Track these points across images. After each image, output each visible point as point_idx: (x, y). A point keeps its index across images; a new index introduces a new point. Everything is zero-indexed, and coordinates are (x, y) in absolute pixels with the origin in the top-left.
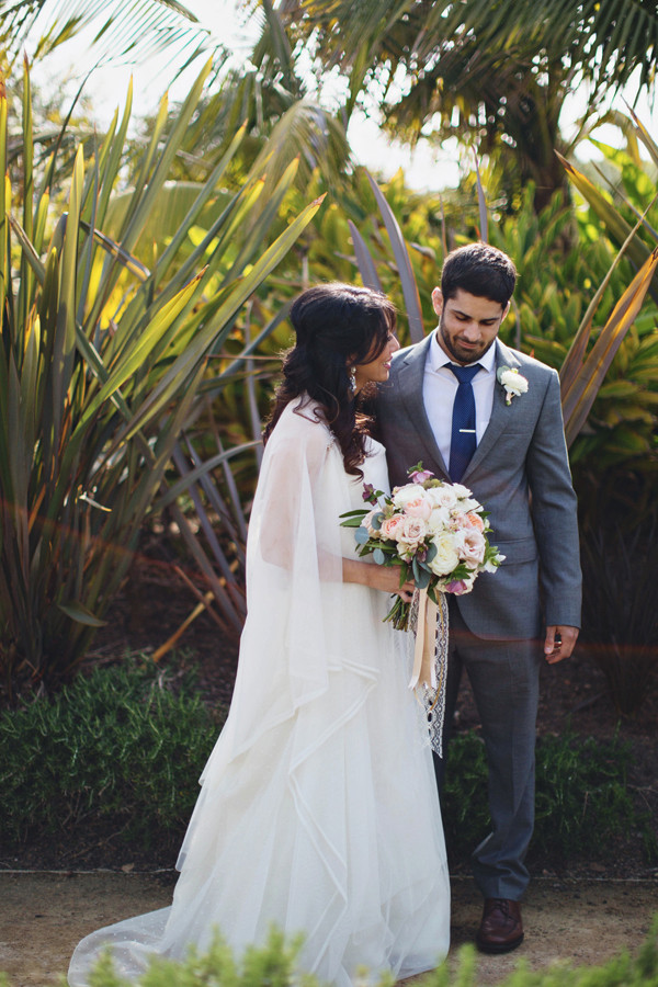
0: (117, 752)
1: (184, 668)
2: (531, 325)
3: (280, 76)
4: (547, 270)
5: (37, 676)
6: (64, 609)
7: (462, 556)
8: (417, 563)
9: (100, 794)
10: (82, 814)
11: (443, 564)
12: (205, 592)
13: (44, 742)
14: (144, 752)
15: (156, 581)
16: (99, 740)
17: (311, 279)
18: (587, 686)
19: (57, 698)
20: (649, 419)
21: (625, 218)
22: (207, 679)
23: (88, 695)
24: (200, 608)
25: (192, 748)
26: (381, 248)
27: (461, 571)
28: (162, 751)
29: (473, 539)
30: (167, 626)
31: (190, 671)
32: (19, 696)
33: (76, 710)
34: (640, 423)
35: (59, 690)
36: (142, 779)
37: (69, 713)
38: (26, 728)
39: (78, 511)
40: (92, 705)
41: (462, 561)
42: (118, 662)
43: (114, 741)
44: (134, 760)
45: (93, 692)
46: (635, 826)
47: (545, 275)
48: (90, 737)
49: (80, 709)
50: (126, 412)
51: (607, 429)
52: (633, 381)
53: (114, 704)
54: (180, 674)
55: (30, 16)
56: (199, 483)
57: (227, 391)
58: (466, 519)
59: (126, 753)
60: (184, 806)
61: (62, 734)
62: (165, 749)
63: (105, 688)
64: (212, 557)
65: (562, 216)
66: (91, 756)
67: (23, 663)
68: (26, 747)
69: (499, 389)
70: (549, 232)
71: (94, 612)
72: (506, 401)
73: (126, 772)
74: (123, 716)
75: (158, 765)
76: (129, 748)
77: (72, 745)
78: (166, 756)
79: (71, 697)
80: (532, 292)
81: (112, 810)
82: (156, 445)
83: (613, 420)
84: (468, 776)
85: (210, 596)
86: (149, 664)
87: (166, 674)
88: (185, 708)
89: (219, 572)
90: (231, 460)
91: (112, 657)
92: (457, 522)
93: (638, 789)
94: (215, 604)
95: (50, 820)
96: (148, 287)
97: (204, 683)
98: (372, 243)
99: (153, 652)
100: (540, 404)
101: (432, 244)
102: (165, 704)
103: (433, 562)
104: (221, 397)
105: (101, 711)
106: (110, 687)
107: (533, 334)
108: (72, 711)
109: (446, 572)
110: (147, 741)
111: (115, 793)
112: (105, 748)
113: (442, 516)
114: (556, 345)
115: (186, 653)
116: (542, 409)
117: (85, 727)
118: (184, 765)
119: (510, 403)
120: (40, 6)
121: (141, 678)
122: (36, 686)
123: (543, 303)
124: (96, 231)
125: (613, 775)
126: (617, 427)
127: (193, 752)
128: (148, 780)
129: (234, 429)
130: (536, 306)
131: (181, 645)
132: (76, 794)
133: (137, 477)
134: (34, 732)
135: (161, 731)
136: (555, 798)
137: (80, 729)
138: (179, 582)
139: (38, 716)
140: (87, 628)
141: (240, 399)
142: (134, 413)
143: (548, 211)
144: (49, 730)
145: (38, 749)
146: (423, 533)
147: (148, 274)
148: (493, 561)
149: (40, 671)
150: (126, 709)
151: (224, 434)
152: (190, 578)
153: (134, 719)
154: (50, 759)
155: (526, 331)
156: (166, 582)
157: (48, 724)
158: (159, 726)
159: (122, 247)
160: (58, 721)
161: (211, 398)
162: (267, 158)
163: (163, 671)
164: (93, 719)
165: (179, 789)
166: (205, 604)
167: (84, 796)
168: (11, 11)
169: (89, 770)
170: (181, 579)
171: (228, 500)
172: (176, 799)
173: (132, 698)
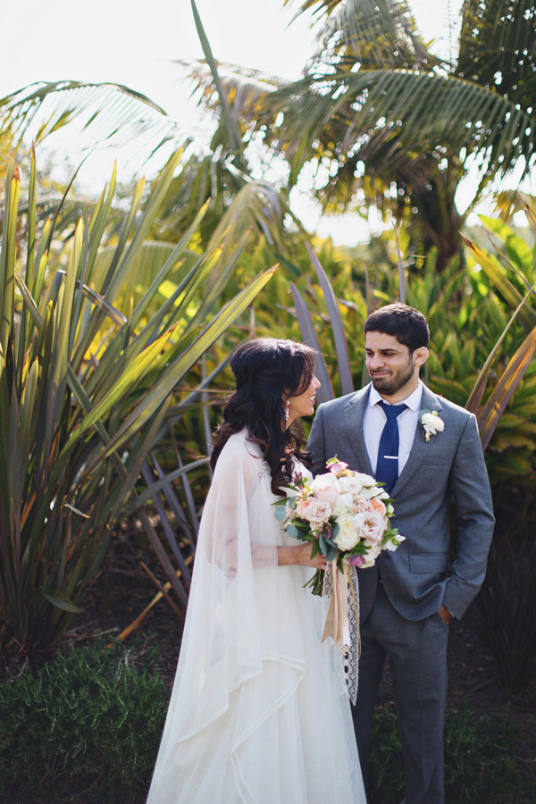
0: (89, 721)
1: (146, 648)
2: (435, 368)
3: (232, 158)
4: (448, 321)
5: (22, 652)
6: (47, 597)
7: (361, 535)
8: (324, 539)
9: (74, 756)
10: (57, 773)
11: (345, 540)
12: (164, 582)
13: (28, 711)
14: (112, 722)
15: (123, 572)
16: (74, 710)
17: (256, 325)
18: (481, 669)
19: (40, 673)
20: (532, 446)
21: (509, 280)
22: (164, 657)
23: (66, 671)
24: (160, 595)
25: (152, 719)
26: (314, 301)
27: (360, 548)
28: (127, 721)
29: (372, 521)
30: (131, 609)
31: (151, 651)
32: (7, 669)
33: (56, 684)
34: (524, 448)
35: (42, 666)
36: (109, 745)
37: (50, 686)
38: (14, 699)
39: (63, 516)
40: (69, 680)
41: (362, 540)
42: (91, 641)
43: (86, 712)
44: (103, 728)
45: (70, 668)
46: (523, 793)
47: (446, 325)
48: (67, 707)
49: (59, 682)
50: (104, 434)
51: (496, 453)
52: (519, 415)
53: (87, 679)
54: (142, 653)
55: (33, 107)
56: (162, 491)
57: (186, 417)
58: (368, 504)
59: (96, 723)
60: (145, 769)
61: (43, 705)
62: (129, 719)
63: (80, 665)
64: (169, 551)
65: (459, 276)
66: (67, 724)
67: (12, 641)
68: (13, 715)
69: (420, 428)
70: (448, 288)
71: (72, 598)
72: (425, 438)
73: (96, 738)
74: (94, 689)
75: (123, 733)
76: (99, 717)
77: (52, 714)
78: (130, 726)
79: (52, 673)
80: (435, 339)
81: (84, 770)
82: (128, 460)
83: (502, 446)
84: (383, 748)
85: (168, 585)
86: (117, 645)
87: (131, 653)
88: (148, 685)
89: (176, 566)
90: (189, 472)
91: (85, 636)
92: (359, 506)
93: (526, 761)
94: (171, 592)
95: (30, 778)
96: (125, 331)
97: (161, 659)
98: (306, 297)
99: (119, 633)
100: (456, 442)
101: (354, 299)
102: (130, 680)
103: (337, 538)
104: (181, 421)
105: (76, 686)
106: (84, 664)
107: (438, 374)
108: (52, 685)
109: (349, 548)
110: (114, 712)
111: (86, 756)
112: (79, 717)
113: (346, 500)
114: (456, 384)
115: (147, 634)
116: (458, 446)
117: (63, 699)
118: (145, 733)
119: (428, 439)
120: (41, 100)
121: (110, 657)
122: (22, 660)
123: (444, 349)
124: (84, 286)
125: (504, 749)
126: (505, 451)
127: (153, 722)
128: (114, 746)
129: (191, 446)
130: (438, 351)
131: (144, 627)
132: (53, 756)
133: (111, 484)
134: (20, 703)
135: (126, 704)
136: (456, 768)
137: (59, 700)
138: (142, 573)
139: (24, 688)
140: (65, 612)
141: (196, 421)
142: (111, 436)
143: (447, 271)
144: (32, 701)
145: (22, 717)
146: (328, 514)
147: (126, 321)
148: (393, 540)
149: (25, 648)
150: (97, 684)
151: (181, 449)
152: (152, 569)
153: (104, 693)
154: (33, 726)
155: (433, 373)
156: (131, 573)
157: (31, 695)
158: (125, 699)
159: (106, 300)
160: (40, 693)
161: (174, 421)
162: (225, 230)
163: (129, 651)
164: (70, 692)
165: (140, 754)
166: (163, 593)
167: (60, 757)
168: (18, 104)
169: (65, 736)
170: (144, 570)
171: (185, 504)
172: (137, 762)
173: (102, 675)
